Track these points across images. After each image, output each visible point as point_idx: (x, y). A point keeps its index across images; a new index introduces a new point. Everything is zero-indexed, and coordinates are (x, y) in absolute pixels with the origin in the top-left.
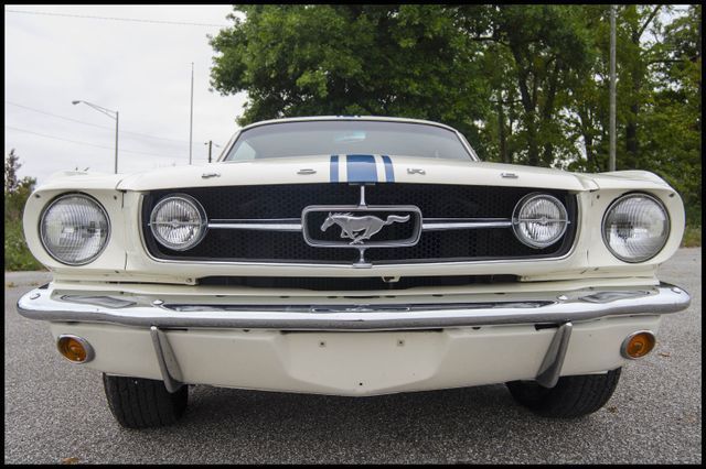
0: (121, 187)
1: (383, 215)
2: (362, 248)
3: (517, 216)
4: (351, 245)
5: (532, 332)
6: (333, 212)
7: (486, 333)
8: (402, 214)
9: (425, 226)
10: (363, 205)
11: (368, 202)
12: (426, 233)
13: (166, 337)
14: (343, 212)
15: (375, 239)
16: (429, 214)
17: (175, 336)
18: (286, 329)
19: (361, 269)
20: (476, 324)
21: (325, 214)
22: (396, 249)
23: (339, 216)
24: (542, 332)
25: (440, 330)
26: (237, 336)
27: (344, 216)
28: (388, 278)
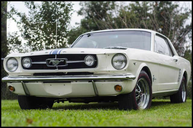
0: (19, 56)
1: (59, 60)
2: (57, 66)
3: (85, 60)
4: (54, 66)
5: (88, 83)
6: (51, 60)
7: (78, 83)
8: (63, 60)
12: (69, 63)
13: (25, 84)
14: (53, 60)
15: (58, 65)
16: (69, 60)
17: (26, 83)
18: (45, 82)
19: (57, 71)
21: (49, 60)
22: (62, 67)
23: (52, 60)
24: (90, 83)
26: (36, 83)
27: (53, 61)
28: (65, 73)
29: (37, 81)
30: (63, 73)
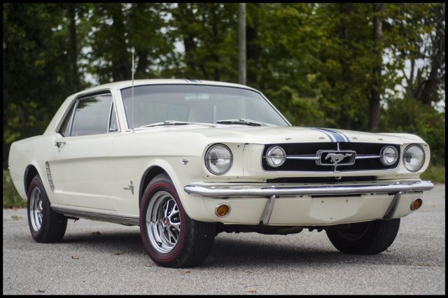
1: (344, 154)
2: (336, 166)
3: (382, 153)
4: (333, 164)
5: (387, 196)
7: (375, 197)
8: (350, 153)
9: (357, 158)
10: (339, 150)
11: (340, 149)
12: (357, 160)
15: (341, 162)
16: (359, 153)
18: (314, 196)
20: (372, 192)
21: (327, 153)
23: (332, 154)
24: (391, 196)
25: (359, 195)
26: (298, 199)
28: (338, 177)
29: (301, 195)
30: (334, 177)
